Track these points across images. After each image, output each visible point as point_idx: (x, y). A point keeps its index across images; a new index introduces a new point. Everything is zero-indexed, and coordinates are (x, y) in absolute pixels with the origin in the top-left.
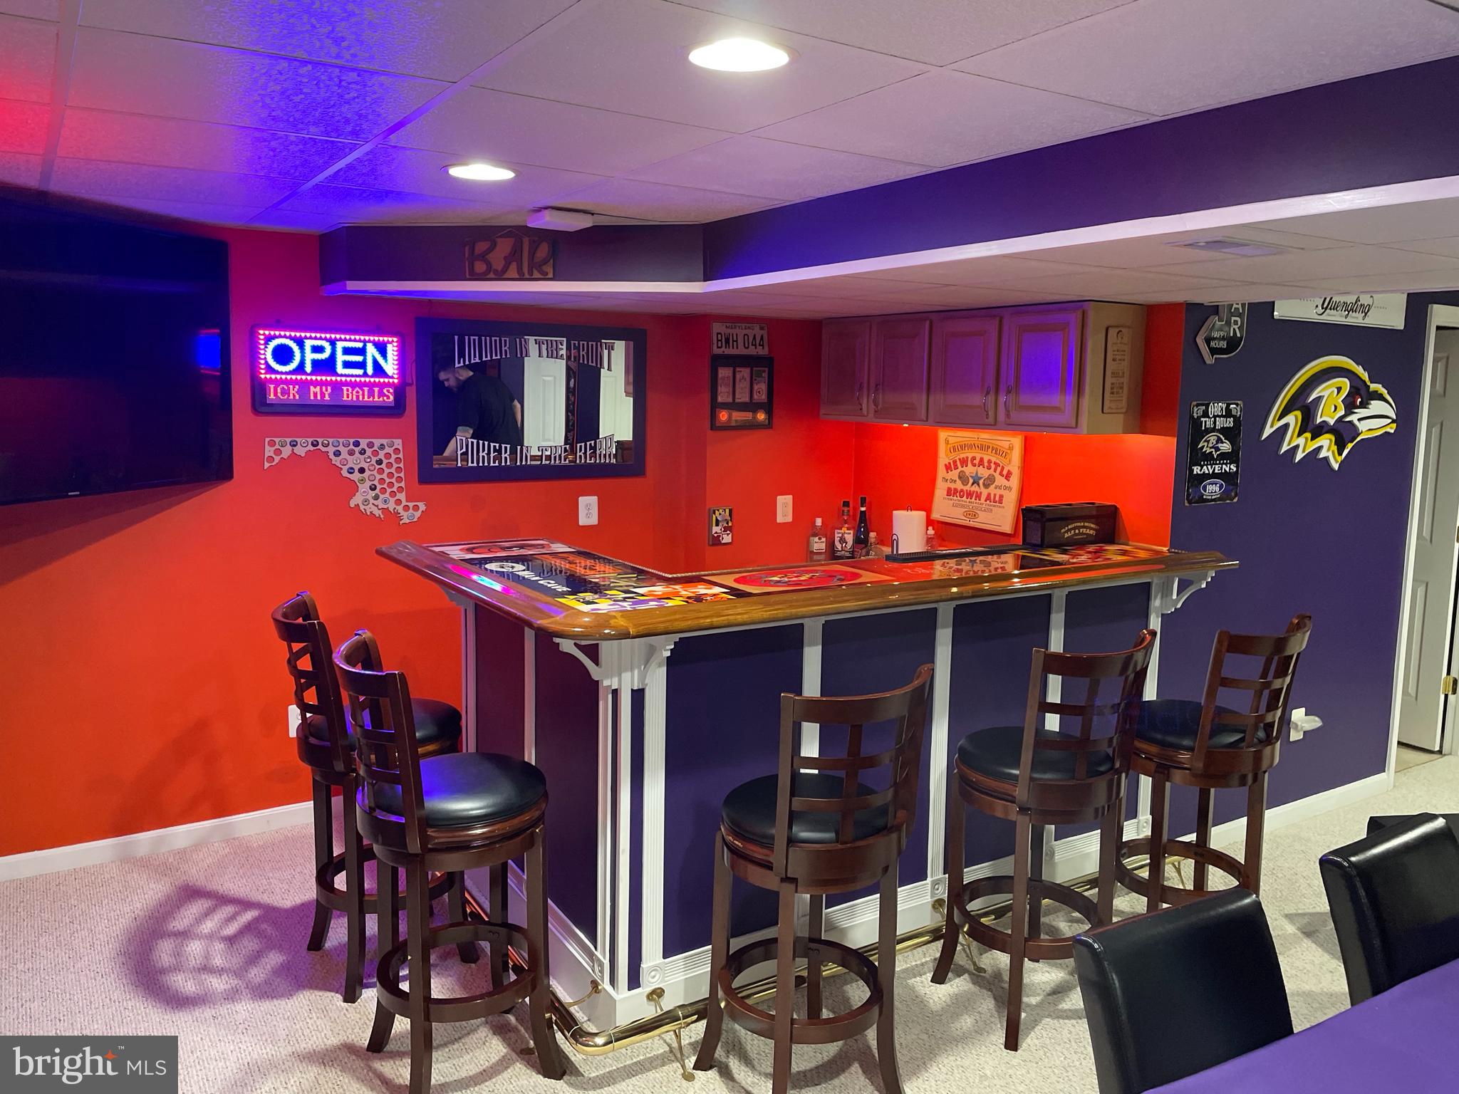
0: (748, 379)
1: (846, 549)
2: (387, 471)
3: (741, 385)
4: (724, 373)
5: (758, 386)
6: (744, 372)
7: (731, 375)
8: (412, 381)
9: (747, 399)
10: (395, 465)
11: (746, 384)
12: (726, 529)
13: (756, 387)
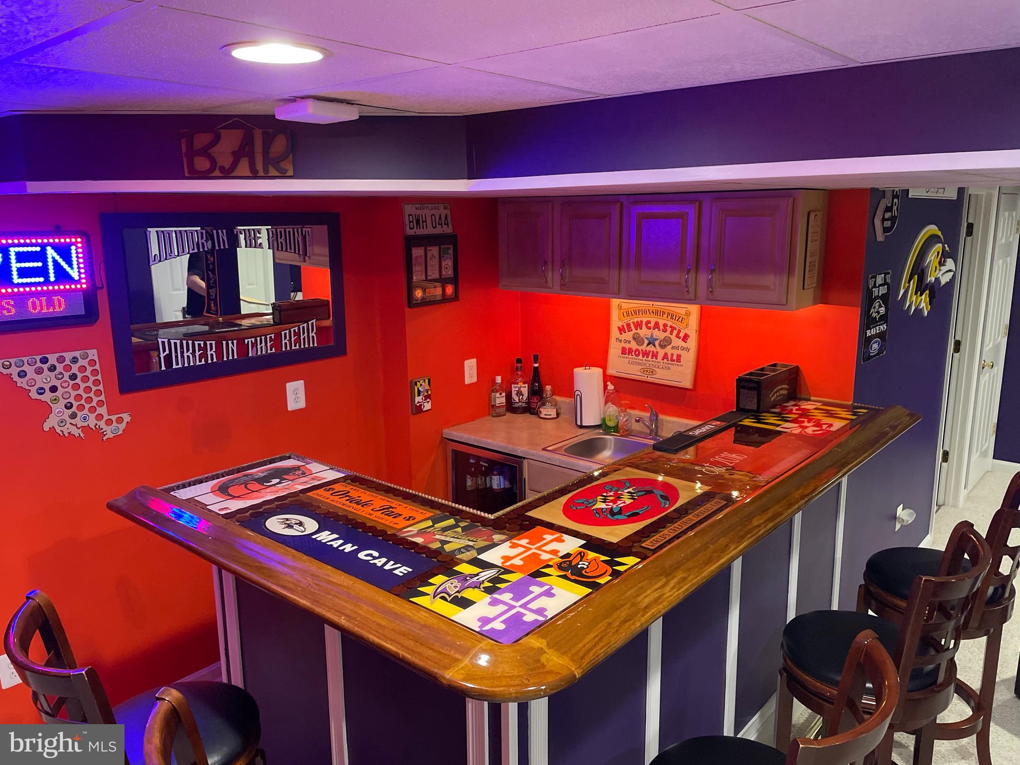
0: (437, 257)
1: (523, 401)
2: (83, 386)
3: (432, 263)
4: (417, 252)
5: (446, 263)
6: (434, 251)
7: (423, 254)
8: (103, 285)
9: (437, 276)
10: (92, 378)
11: (435, 262)
12: (427, 397)
13: (444, 264)
